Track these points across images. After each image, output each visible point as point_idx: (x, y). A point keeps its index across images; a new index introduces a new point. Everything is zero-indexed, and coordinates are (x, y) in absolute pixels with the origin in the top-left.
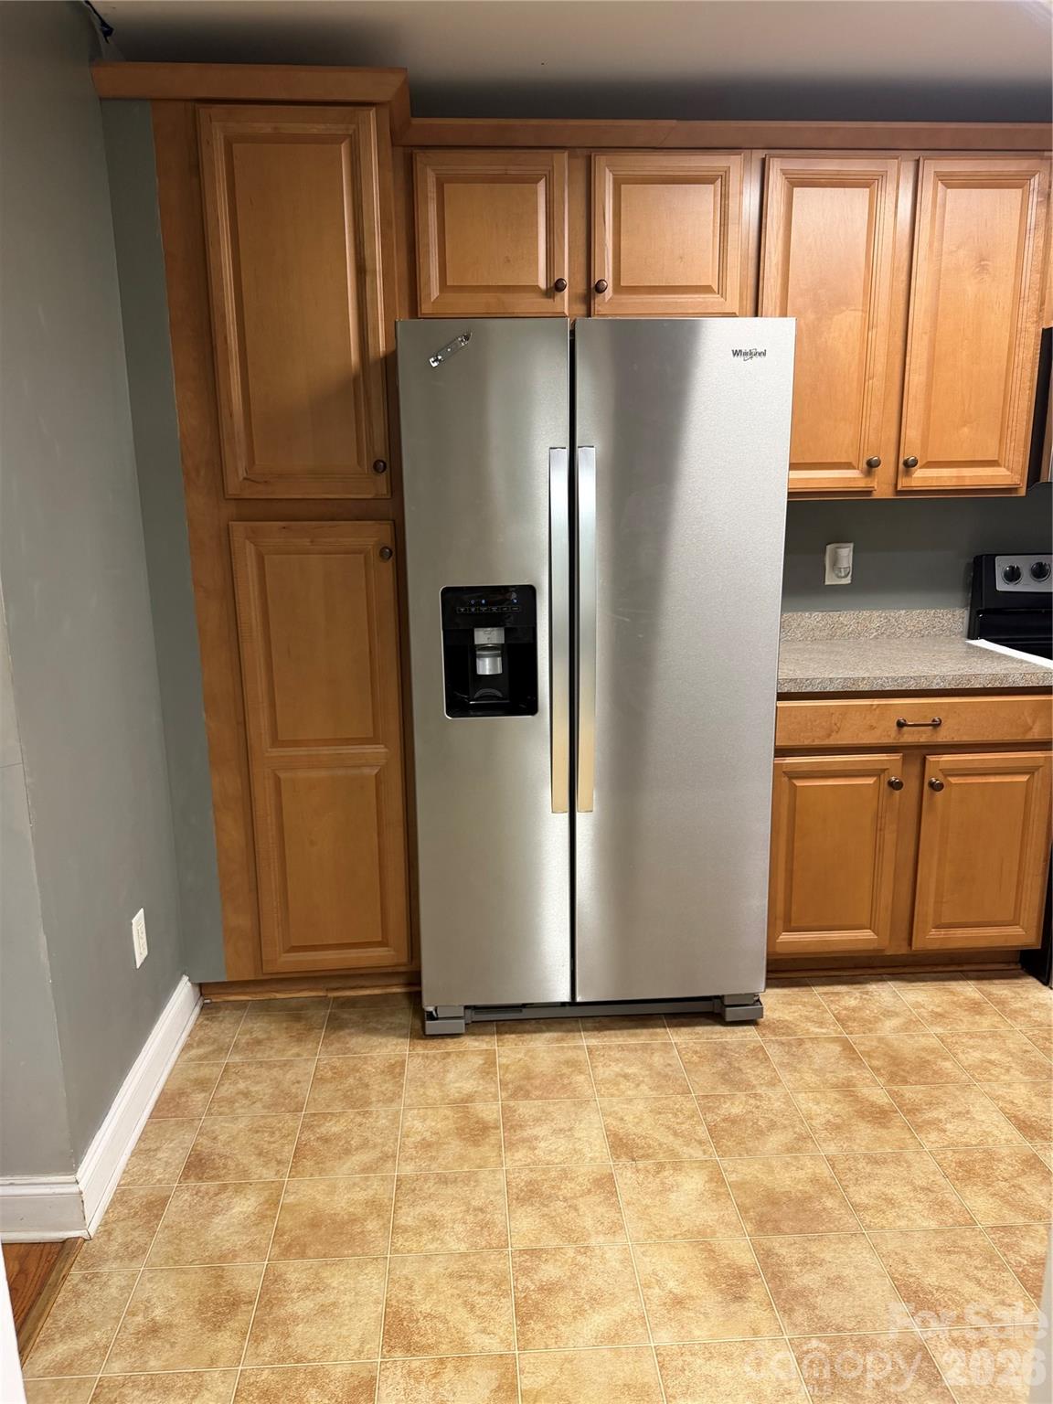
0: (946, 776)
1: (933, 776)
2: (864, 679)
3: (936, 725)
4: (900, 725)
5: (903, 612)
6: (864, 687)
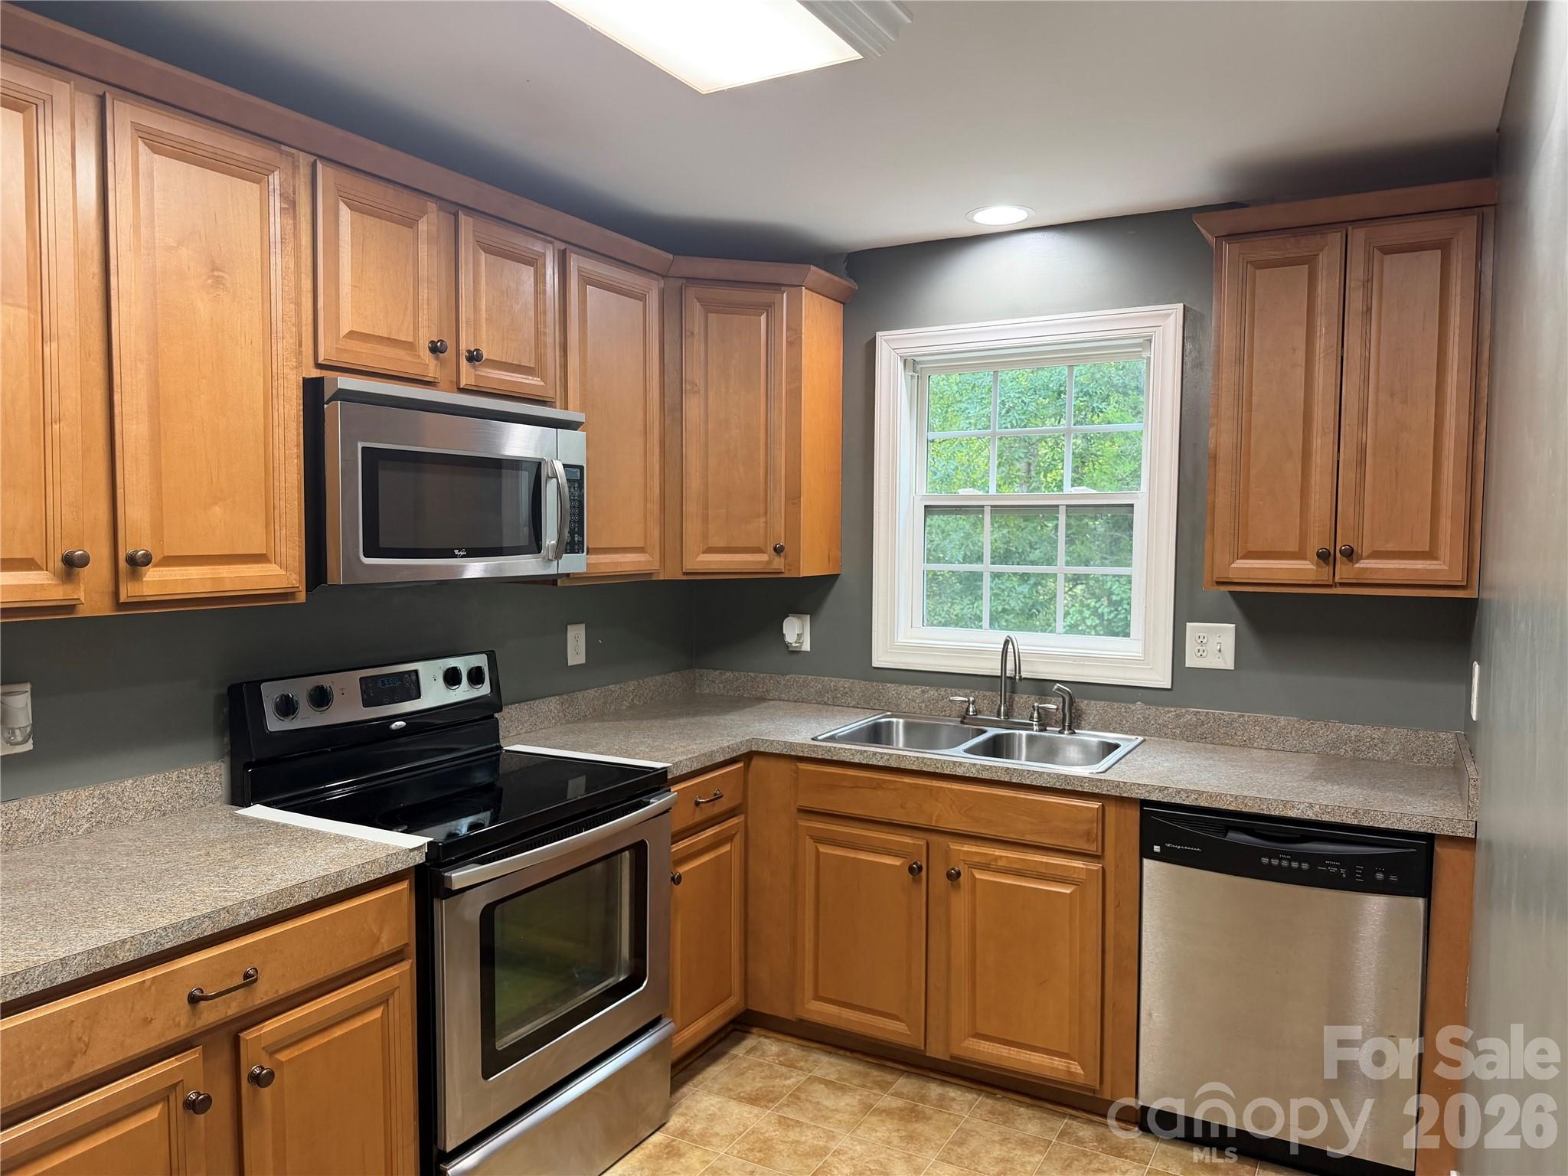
0: (272, 1053)
1: (252, 1065)
2: (124, 942)
3: (250, 979)
4: (193, 1000)
5: (129, 783)
6: (125, 956)
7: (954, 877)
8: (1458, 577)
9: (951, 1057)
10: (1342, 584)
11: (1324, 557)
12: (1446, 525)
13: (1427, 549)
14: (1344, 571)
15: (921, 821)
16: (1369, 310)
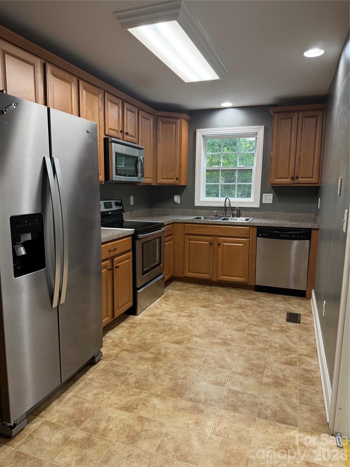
0: (117, 263)
1: (115, 265)
3: (115, 249)
4: (109, 251)
7: (219, 244)
8: (317, 182)
9: (218, 280)
10: (295, 184)
11: (292, 178)
12: (315, 171)
13: (311, 176)
14: (296, 181)
15: (213, 234)
16: (302, 129)
